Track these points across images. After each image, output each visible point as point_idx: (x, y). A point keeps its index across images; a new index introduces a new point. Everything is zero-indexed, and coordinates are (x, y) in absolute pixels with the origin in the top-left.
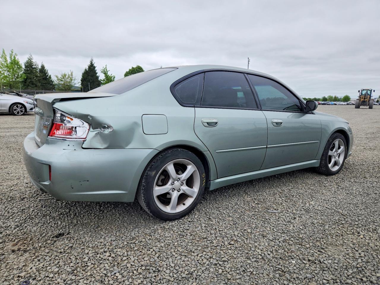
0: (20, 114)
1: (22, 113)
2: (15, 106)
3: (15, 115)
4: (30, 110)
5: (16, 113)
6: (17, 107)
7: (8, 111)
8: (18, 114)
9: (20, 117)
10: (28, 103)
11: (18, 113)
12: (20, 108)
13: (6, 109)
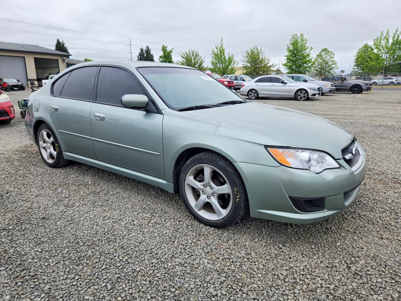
0: (302, 99)
1: (304, 99)
2: (299, 92)
3: (299, 100)
4: (312, 95)
5: (299, 98)
6: (301, 92)
7: (294, 97)
8: (301, 100)
9: (302, 102)
10: (311, 89)
11: (301, 98)
12: (304, 94)
13: (292, 94)
